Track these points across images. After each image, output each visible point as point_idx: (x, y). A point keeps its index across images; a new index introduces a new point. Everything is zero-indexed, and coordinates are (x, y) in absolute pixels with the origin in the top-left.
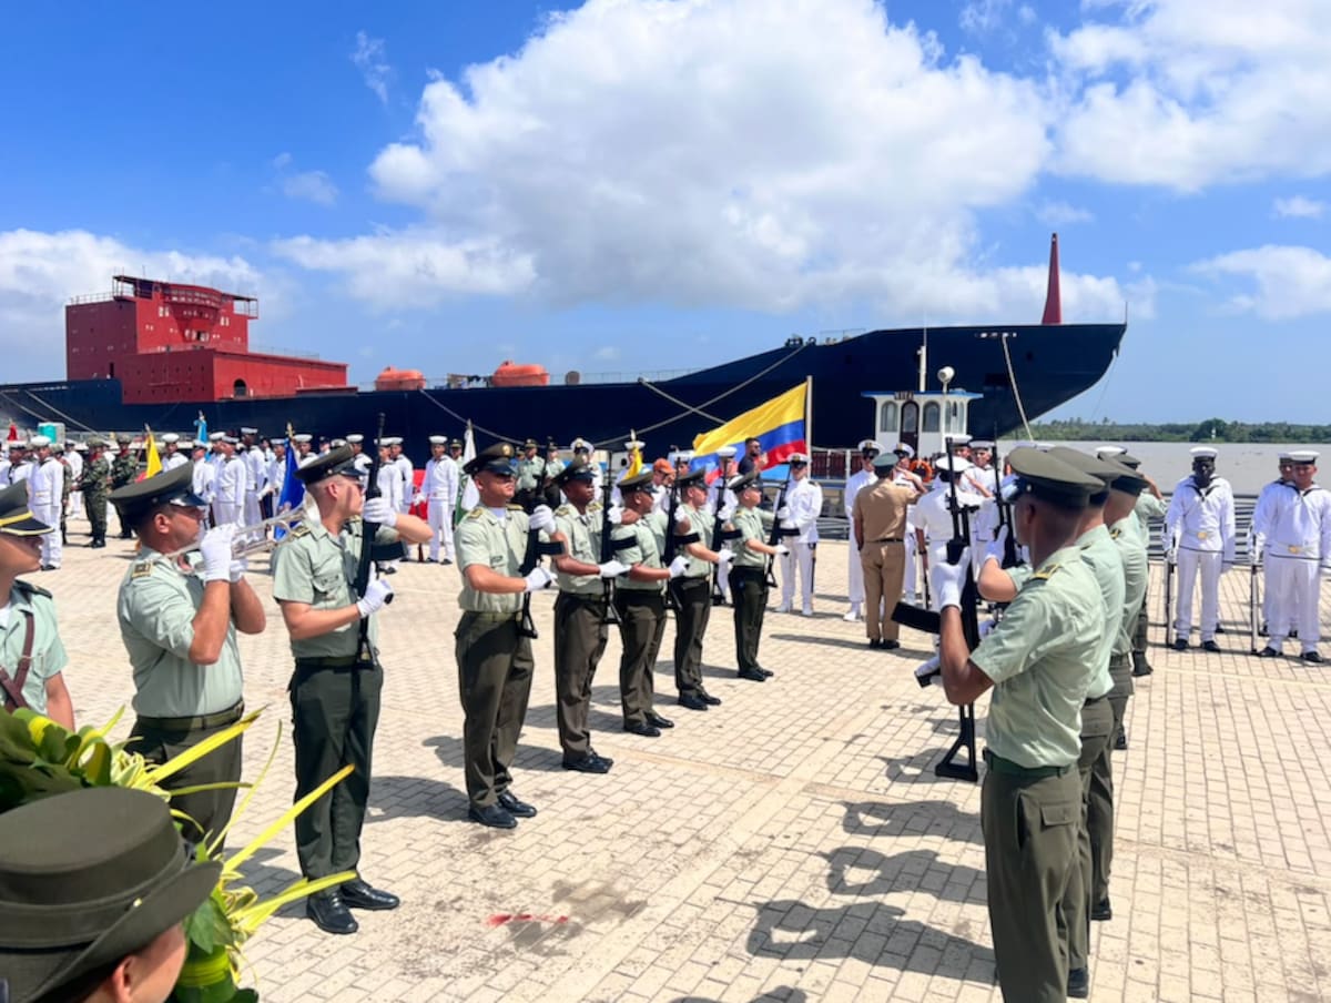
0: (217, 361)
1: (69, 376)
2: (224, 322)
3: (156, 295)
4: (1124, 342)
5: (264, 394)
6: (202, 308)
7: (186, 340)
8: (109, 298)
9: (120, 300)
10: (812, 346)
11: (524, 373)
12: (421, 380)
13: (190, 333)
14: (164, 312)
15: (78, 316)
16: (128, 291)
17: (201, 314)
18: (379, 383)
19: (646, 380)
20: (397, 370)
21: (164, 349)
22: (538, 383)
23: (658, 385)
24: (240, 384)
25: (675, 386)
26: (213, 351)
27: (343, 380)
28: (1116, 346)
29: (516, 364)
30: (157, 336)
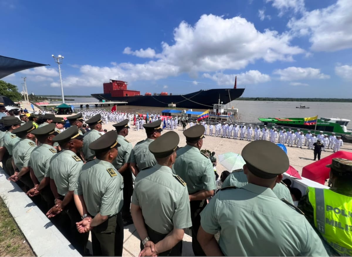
0: (124, 91)
1: (104, 92)
2: (124, 85)
3: (115, 82)
4: (244, 91)
5: (130, 96)
6: (121, 84)
7: (119, 88)
8: (109, 82)
9: (110, 83)
10: (203, 91)
11: (165, 94)
12: (151, 94)
13: (120, 87)
14: (116, 84)
15: (105, 85)
16: (111, 81)
17: (121, 85)
18: (145, 94)
19: (181, 95)
20: (147, 93)
21: (116, 89)
22: (166, 95)
23: (183, 96)
24: (127, 95)
25: (185, 96)
26: (123, 90)
27: (139, 94)
28: (243, 91)
29: (163, 92)
30: (115, 88)
